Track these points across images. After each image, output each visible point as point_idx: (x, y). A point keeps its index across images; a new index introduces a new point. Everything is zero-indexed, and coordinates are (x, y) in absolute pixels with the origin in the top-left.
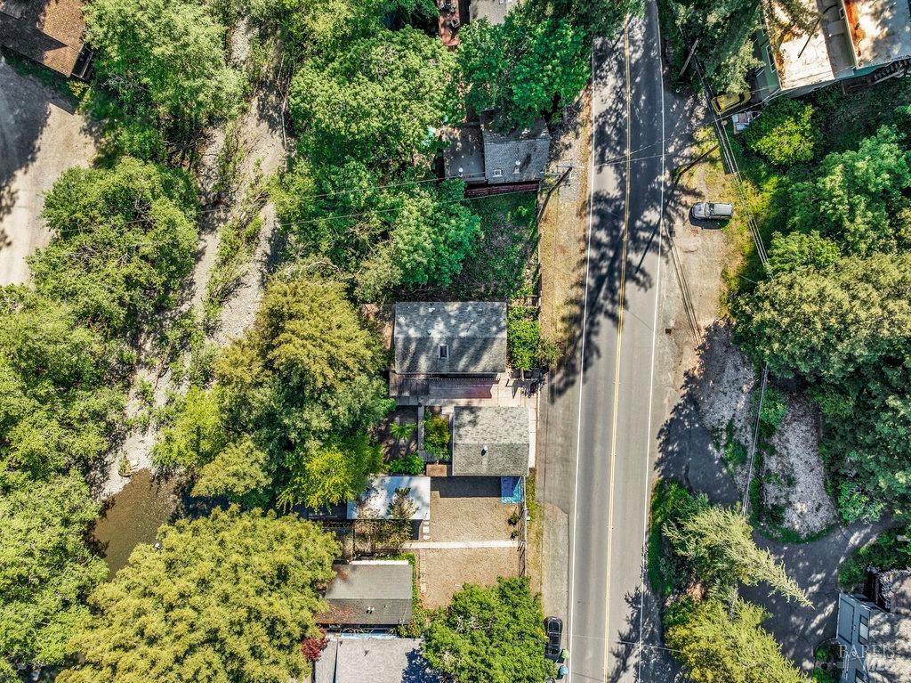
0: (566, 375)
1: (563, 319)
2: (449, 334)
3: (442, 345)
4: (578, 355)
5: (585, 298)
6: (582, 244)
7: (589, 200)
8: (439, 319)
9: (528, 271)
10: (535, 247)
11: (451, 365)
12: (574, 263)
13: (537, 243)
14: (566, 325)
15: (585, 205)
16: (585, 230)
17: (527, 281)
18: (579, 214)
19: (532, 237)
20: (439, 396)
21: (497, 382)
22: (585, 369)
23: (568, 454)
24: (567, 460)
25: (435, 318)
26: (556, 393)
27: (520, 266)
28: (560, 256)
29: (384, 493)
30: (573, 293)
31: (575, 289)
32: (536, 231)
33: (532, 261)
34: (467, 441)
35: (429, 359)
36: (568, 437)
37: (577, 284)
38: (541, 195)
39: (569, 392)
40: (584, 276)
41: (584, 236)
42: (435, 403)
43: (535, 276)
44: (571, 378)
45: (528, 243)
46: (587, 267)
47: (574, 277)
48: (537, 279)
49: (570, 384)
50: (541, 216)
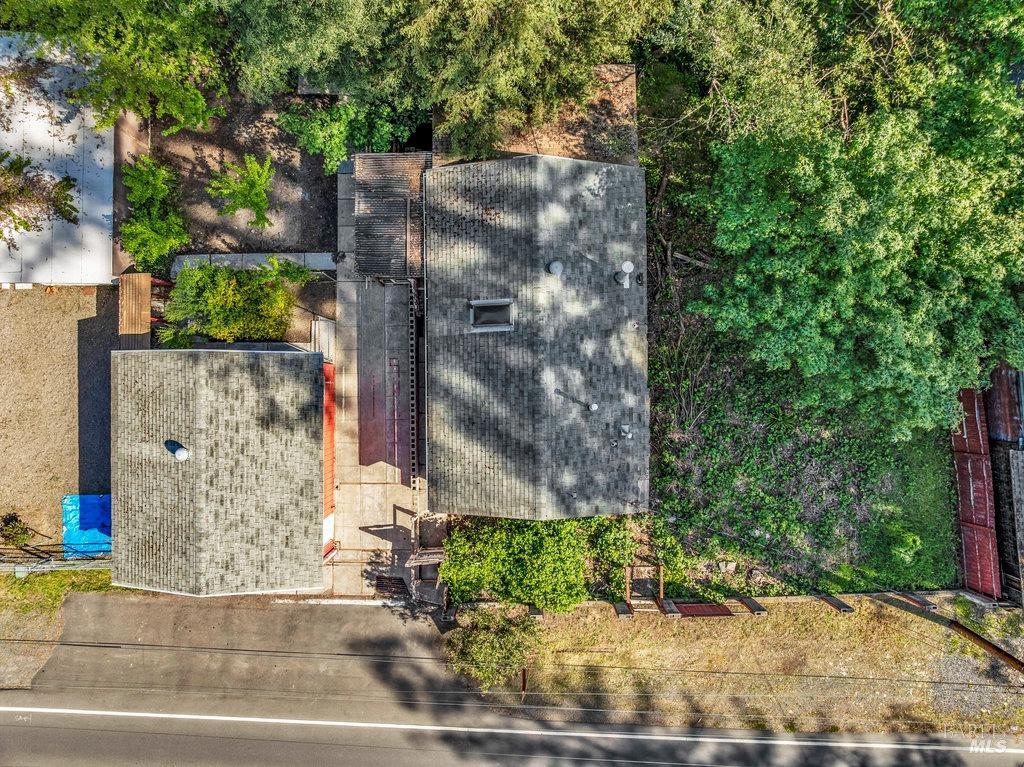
0: (431, 684)
1: (592, 672)
2: (548, 334)
3: (514, 312)
4: (490, 719)
5: (657, 736)
6: (811, 724)
7: (937, 741)
8: (596, 303)
9: (732, 566)
10: (801, 588)
11: (451, 342)
12: (757, 700)
13: (814, 591)
14: (576, 680)
15: (925, 729)
16: (851, 730)
17: (701, 564)
18: (897, 712)
19: (828, 575)
20: (364, 312)
21: (406, 482)
22: (448, 738)
23: (201, 688)
24: (183, 685)
25: (600, 290)
26: (380, 654)
27: (746, 545)
28: (773, 659)
29: (63, 146)
30: (669, 700)
31: (681, 705)
32: (849, 588)
33: (759, 578)
34: (207, 396)
35: (470, 271)
36: (250, 689)
37: (696, 710)
38: (952, 601)
39: (383, 694)
40: (717, 730)
41: (835, 729)
42: (345, 300)
43: (718, 588)
44: (423, 699)
45: (814, 565)
46: (746, 739)
47: (715, 701)
48: (711, 595)
49: (407, 695)
50: (889, 601)
